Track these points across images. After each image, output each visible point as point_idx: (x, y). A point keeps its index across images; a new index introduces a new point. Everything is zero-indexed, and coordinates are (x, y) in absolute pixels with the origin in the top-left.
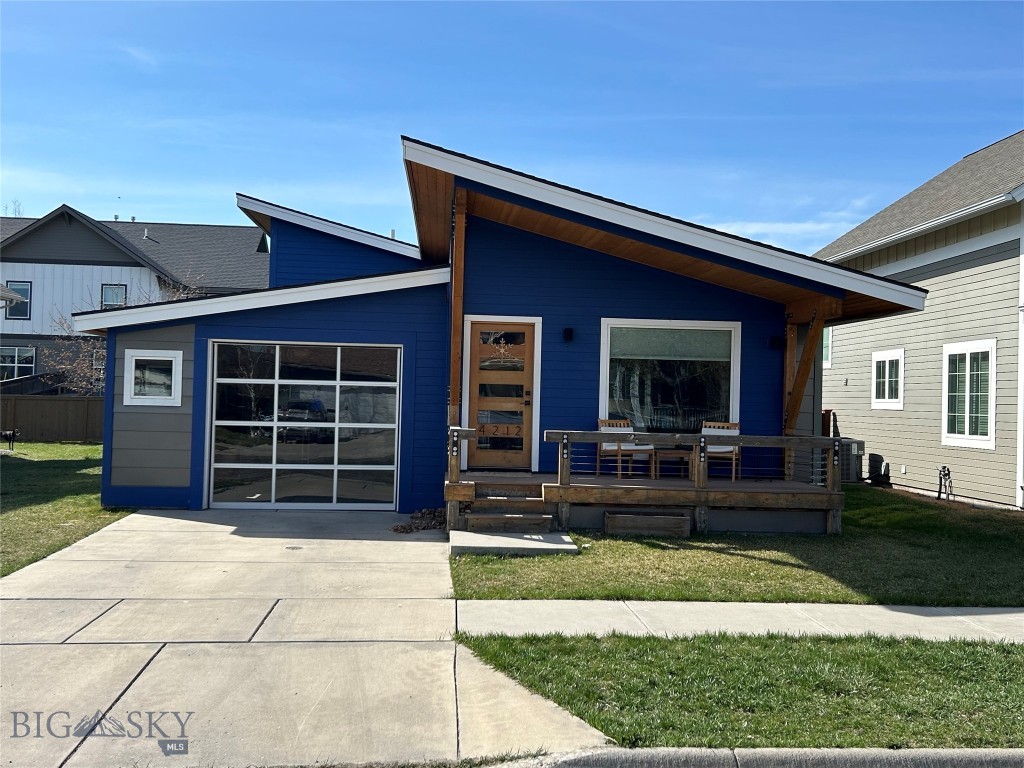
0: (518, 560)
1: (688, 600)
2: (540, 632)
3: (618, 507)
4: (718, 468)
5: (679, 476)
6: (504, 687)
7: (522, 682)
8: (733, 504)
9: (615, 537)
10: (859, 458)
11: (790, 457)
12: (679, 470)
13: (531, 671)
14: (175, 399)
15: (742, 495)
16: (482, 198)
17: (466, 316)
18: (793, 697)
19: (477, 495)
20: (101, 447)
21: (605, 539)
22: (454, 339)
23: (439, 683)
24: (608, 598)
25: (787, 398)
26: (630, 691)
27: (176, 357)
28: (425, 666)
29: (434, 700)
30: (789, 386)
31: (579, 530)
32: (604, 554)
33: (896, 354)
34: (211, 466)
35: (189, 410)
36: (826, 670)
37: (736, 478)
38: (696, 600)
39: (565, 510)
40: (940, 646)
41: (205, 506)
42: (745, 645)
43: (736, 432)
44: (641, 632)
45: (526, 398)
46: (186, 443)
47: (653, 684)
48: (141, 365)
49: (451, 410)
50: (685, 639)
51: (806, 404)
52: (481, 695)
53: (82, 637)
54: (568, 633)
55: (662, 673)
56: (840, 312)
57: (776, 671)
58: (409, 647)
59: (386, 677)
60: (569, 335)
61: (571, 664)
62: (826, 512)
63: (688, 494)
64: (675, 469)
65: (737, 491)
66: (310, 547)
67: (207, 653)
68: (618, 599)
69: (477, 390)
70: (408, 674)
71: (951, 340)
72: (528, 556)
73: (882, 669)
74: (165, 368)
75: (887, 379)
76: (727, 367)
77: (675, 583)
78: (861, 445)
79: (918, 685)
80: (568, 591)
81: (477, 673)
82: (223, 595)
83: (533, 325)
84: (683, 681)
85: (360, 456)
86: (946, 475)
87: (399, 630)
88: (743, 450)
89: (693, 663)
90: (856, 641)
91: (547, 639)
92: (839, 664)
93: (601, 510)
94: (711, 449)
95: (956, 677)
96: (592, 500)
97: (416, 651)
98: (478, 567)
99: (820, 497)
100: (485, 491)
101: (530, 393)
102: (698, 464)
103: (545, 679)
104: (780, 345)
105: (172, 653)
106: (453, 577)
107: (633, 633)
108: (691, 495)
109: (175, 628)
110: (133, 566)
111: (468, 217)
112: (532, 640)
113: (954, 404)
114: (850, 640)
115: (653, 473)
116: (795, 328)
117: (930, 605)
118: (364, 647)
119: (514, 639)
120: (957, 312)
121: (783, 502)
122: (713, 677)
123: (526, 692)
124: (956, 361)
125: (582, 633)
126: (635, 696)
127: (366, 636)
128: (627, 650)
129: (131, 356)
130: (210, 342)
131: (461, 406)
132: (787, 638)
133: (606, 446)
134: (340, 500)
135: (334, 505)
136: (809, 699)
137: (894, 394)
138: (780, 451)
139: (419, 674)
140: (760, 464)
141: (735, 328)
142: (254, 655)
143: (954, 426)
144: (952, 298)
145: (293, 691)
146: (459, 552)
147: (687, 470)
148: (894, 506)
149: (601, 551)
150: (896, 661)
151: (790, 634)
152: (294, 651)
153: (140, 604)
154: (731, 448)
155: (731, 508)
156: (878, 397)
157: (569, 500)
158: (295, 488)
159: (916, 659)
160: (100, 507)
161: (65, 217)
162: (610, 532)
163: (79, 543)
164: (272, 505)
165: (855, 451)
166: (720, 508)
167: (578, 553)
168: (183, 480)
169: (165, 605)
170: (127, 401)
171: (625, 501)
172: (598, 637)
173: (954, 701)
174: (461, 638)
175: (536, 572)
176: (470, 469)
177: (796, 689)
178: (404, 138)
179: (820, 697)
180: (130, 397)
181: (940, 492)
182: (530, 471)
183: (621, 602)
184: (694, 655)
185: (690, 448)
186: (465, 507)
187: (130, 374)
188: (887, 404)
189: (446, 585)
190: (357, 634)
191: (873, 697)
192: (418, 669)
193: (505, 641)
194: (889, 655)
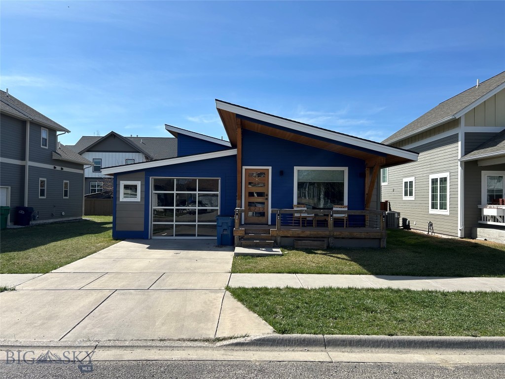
0: (259, 258)
1: (321, 274)
2: (258, 286)
3: (299, 238)
4: (338, 223)
5: (325, 226)
6: (239, 308)
7: (246, 307)
8: (344, 236)
9: (297, 249)
10: (398, 219)
11: (367, 218)
12: (325, 224)
13: (251, 302)
14: (138, 199)
15: (347, 233)
16: (247, 122)
17: (243, 167)
18: (353, 313)
19: (246, 233)
20: (112, 217)
21: (294, 250)
22: (239, 175)
23: (215, 306)
24: (289, 273)
25: (366, 196)
26: (288, 310)
27: (138, 184)
28: (211, 300)
29: (212, 313)
30: (367, 192)
31: (284, 247)
32: (292, 256)
33: (412, 179)
34: (152, 223)
35: (143, 203)
36: (368, 302)
37: (346, 227)
38: (324, 274)
39: (279, 239)
40: (417, 292)
41: (149, 237)
42: (338, 292)
43: (346, 209)
44: (298, 287)
45: (266, 197)
46: (142, 214)
47: (298, 307)
48: (126, 187)
49: (238, 202)
50: (315, 289)
51: (374, 198)
52: (230, 311)
53: (87, 287)
54: (269, 286)
55: (303, 303)
56: (385, 162)
57: (348, 303)
58: (207, 292)
59: (196, 303)
60: (282, 173)
61: (268, 299)
62: (380, 239)
63: (326, 233)
64: (323, 223)
65: (346, 232)
66: (183, 253)
67: (131, 294)
68: (293, 273)
69: (247, 194)
70: (204, 302)
71: (432, 173)
72: (263, 256)
73: (392, 302)
74: (134, 188)
75: (409, 189)
76: (343, 184)
77: (317, 267)
78: (399, 214)
79: (406, 309)
80: (275, 270)
81: (231, 302)
82: (145, 271)
83: (268, 170)
84: (310, 306)
85: (208, 219)
86: (431, 225)
87: (206, 285)
88: (349, 216)
89: (316, 299)
90: (384, 290)
91: (261, 289)
92: (374, 300)
93: (293, 239)
94: (335, 215)
95: (422, 305)
96: (289, 235)
97: (210, 293)
98: (243, 261)
99: (378, 234)
100: (249, 232)
101: (267, 195)
102: (331, 221)
103: (256, 305)
104: (363, 176)
105: (118, 293)
106: (233, 264)
107: (295, 286)
108: (327, 233)
109: (123, 284)
110: (116, 260)
111: (242, 129)
112: (255, 289)
113: (434, 197)
114: (381, 290)
115: (314, 225)
116: (369, 169)
117: (417, 276)
118: (190, 292)
119: (248, 289)
120: (435, 162)
121: (363, 236)
122: (322, 305)
123: (246, 310)
124: (434, 181)
125: (274, 286)
126: (289, 313)
127: (193, 288)
128: (291, 294)
129: (123, 183)
130: (151, 178)
131: (241, 200)
132: (356, 289)
133: (296, 215)
134: (198, 236)
135: (196, 237)
136: (360, 314)
137: (411, 194)
138: (364, 216)
139: (208, 303)
140: (356, 221)
141: (346, 169)
142: (148, 295)
143: (434, 206)
144: (432, 157)
145: (158, 309)
146: (237, 255)
147: (327, 224)
148: (410, 237)
149: (291, 255)
150: (398, 298)
151: (357, 287)
152: (163, 293)
153: (113, 275)
154: (343, 215)
155: (343, 238)
156: (405, 195)
157: (280, 235)
158: (182, 231)
159: (407, 298)
160: (112, 238)
161: (113, 135)
162: (296, 247)
163: (100, 252)
164: (174, 237)
165: (396, 216)
166: (338, 238)
167: (282, 255)
168: (141, 228)
169: (122, 275)
170: (121, 200)
171: (302, 235)
172: (281, 288)
173: (420, 316)
174: (228, 288)
175: (265, 262)
176: (245, 224)
177: (354, 310)
178: (216, 100)
179: (364, 314)
180: (122, 198)
181: (429, 232)
182: (267, 224)
183: (294, 274)
184: (317, 296)
185: (328, 215)
186: (241, 238)
187: (122, 190)
188: (408, 198)
189: (229, 267)
190: (189, 287)
191: (386, 314)
192: (209, 300)
193: (244, 290)
194: (396, 296)
